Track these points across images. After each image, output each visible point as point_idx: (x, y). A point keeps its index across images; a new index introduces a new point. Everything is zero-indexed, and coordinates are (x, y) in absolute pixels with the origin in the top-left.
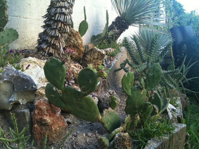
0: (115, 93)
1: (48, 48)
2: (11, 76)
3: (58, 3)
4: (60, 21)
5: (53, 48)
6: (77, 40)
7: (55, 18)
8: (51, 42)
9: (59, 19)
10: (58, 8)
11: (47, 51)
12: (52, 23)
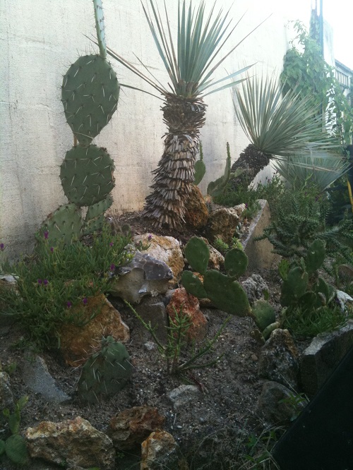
0: (261, 278)
1: (162, 217)
2: (141, 262)
3: (177, 154)
4: (180, 179)
5: (169, 216)
6: (199, 200)
7: (173, 175)
8: (167, 209)
9: (178, 177)
10: (176, 161)
11: (161, 221)
12: (168, 182)
